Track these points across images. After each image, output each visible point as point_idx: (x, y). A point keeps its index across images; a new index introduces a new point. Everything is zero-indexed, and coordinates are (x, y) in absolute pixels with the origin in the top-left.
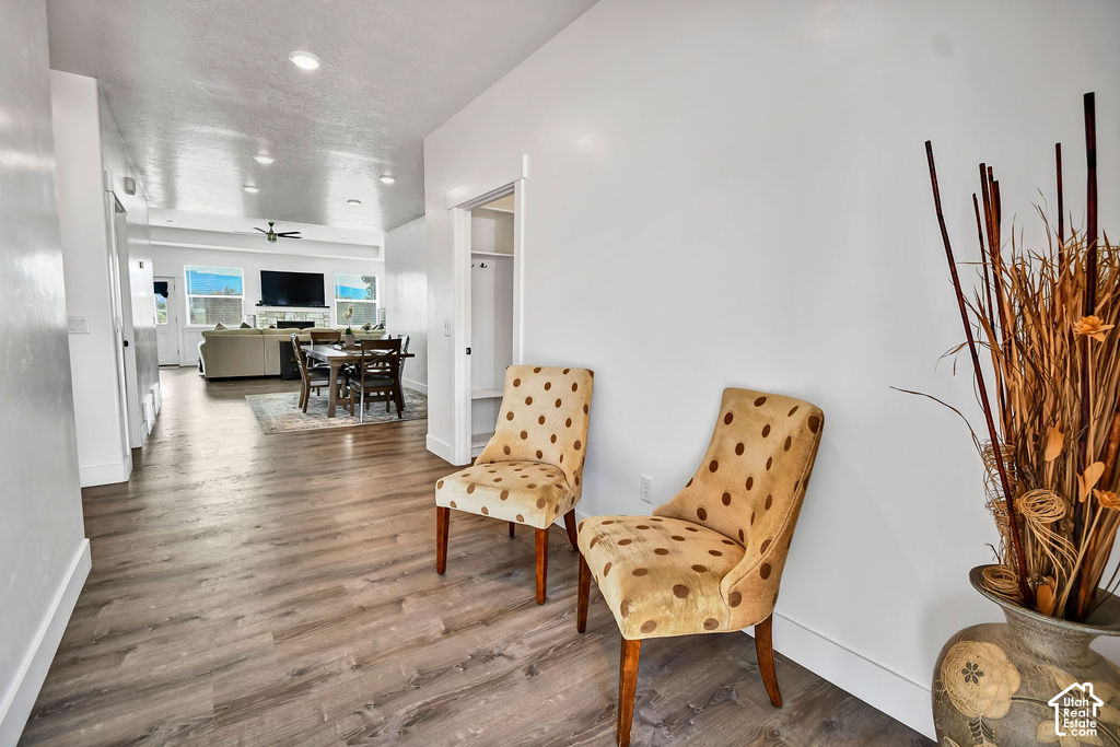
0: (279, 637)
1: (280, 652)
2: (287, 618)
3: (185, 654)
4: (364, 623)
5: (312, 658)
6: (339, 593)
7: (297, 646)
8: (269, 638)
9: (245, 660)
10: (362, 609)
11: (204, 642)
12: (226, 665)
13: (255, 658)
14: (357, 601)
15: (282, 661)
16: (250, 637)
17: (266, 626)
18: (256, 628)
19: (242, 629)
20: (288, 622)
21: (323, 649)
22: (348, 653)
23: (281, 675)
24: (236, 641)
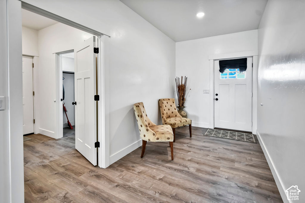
0: (219, 168)
1: (220, 165)
2: (215, 171)
3: (241, 176)
4: (200, 161)
5: (215, 160)
6: (198, 170)
7: (216, 164)
8: (221, 169)
9: (228, 167)
10: (198, 163)
11: (237, 177)
12: (231, 168)
13: (226, 167)
14: (197, 166)
15: (221, 163)
16: (225, 172)
17: (220, 172)
18: (223, 173)
19: (227, 175)
20: (215, 170)
21: (212, 161)
22: (208, 158)
23: (222, 161)
24: (228, 172)
